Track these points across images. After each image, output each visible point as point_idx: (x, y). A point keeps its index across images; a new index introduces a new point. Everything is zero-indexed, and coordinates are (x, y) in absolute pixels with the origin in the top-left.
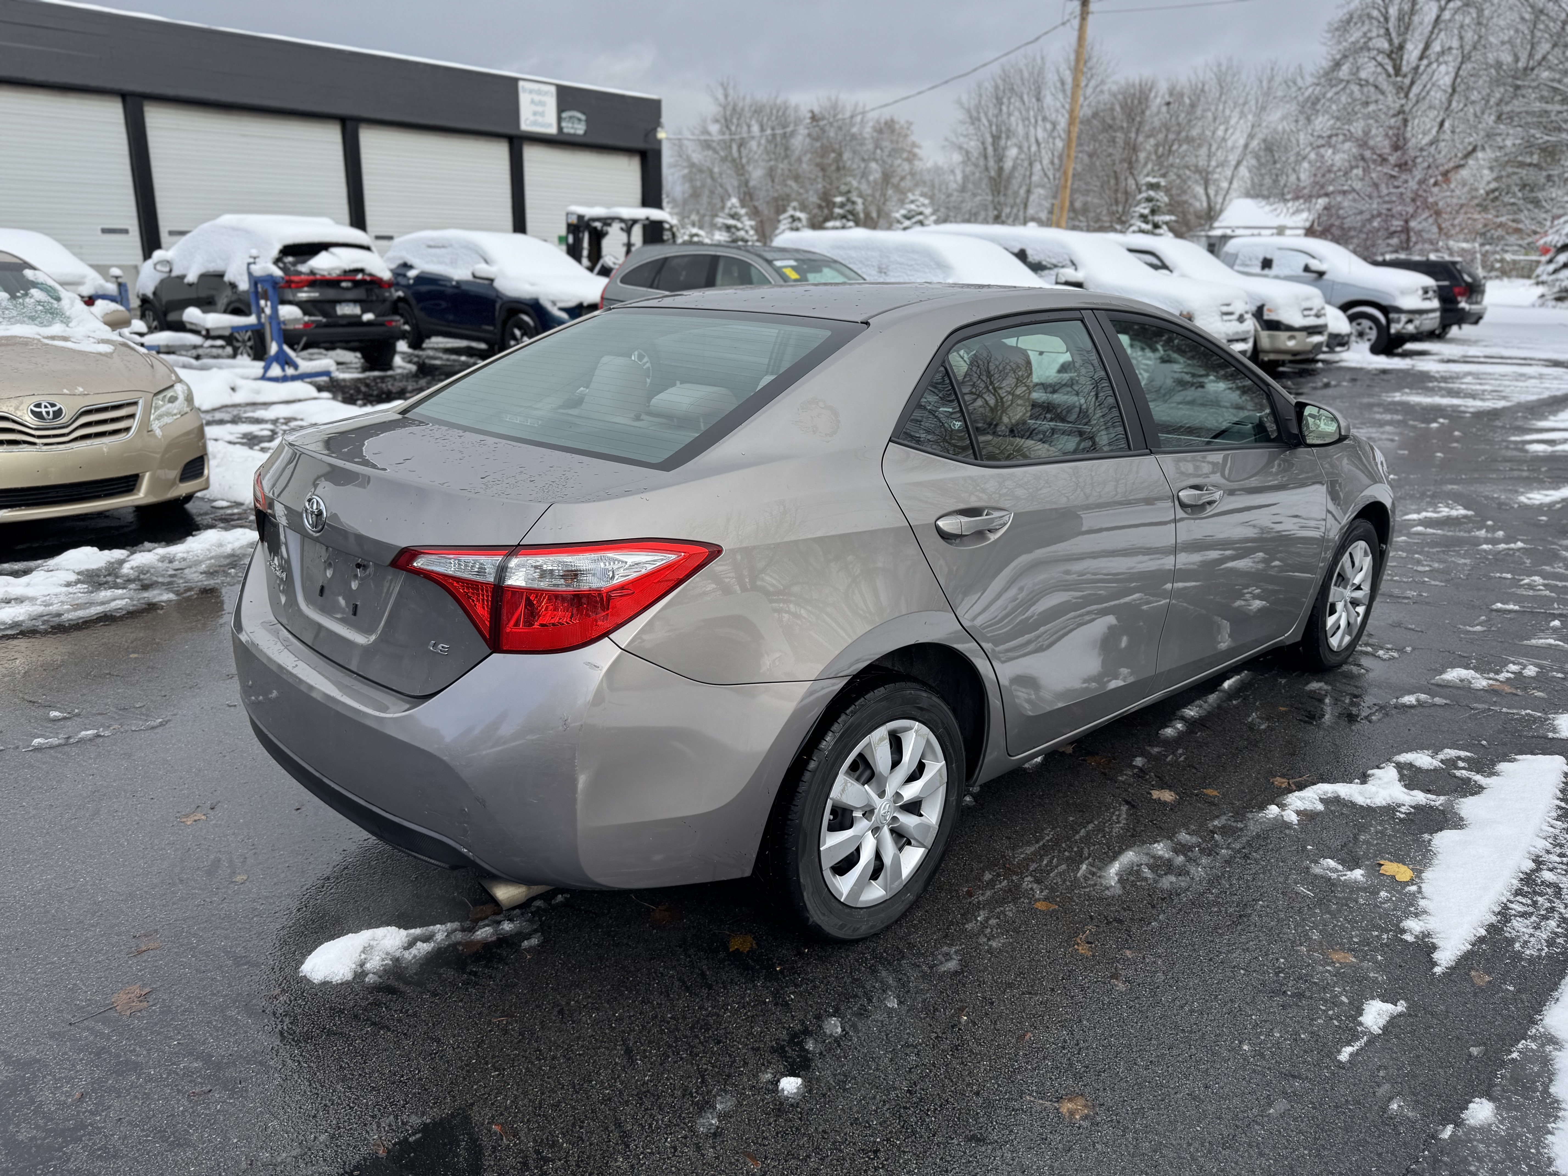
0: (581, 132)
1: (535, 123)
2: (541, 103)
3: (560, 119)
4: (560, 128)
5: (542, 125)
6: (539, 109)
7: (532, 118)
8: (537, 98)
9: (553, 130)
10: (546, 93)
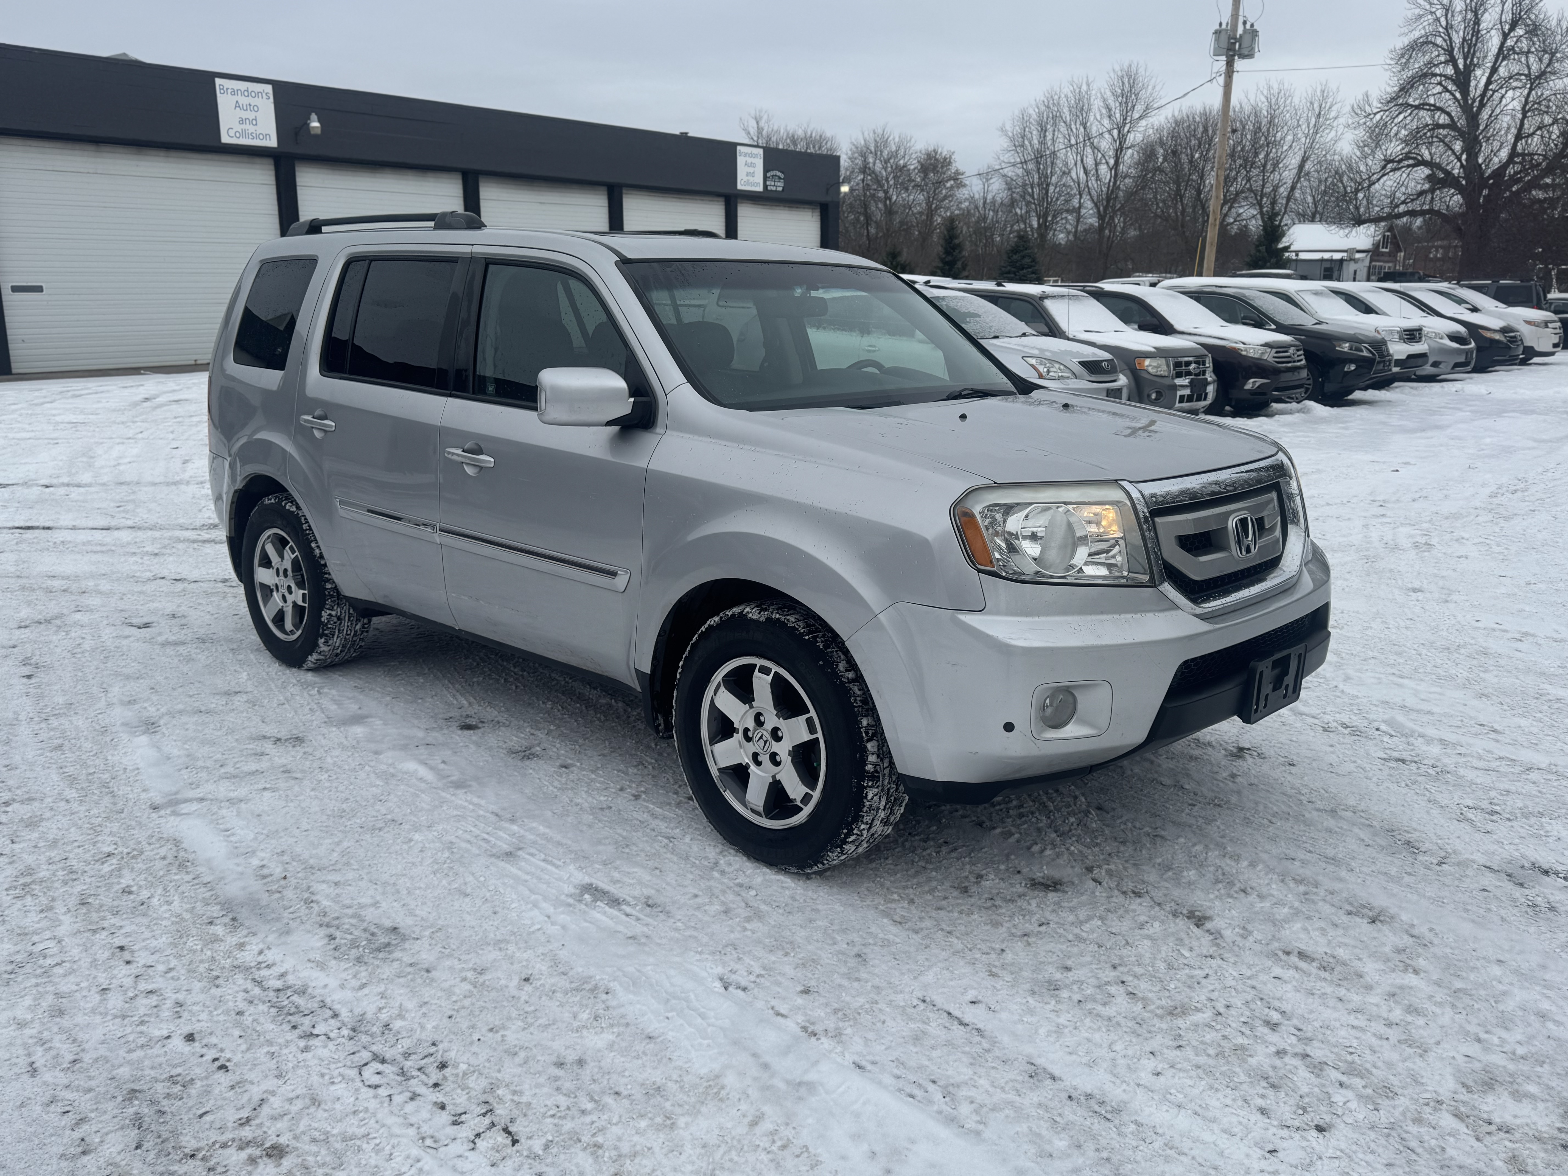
0: (780, 189)
1: (747, 183)
2: (753, 165)
3: (765, 178)
4: (765, 186)
5: (752, 184)
6: (751, 170)
7: (745, 179)
8: (749, 160)
9: (760, 188)
10: (756, 156)
